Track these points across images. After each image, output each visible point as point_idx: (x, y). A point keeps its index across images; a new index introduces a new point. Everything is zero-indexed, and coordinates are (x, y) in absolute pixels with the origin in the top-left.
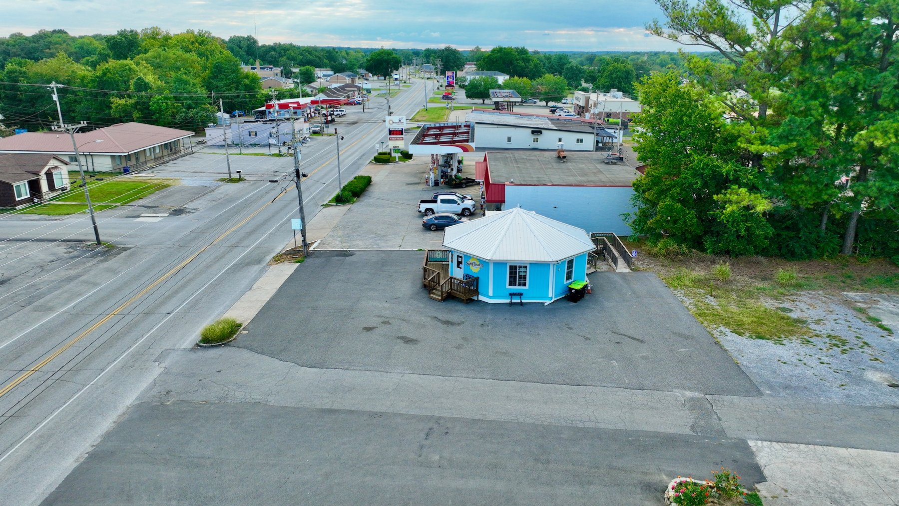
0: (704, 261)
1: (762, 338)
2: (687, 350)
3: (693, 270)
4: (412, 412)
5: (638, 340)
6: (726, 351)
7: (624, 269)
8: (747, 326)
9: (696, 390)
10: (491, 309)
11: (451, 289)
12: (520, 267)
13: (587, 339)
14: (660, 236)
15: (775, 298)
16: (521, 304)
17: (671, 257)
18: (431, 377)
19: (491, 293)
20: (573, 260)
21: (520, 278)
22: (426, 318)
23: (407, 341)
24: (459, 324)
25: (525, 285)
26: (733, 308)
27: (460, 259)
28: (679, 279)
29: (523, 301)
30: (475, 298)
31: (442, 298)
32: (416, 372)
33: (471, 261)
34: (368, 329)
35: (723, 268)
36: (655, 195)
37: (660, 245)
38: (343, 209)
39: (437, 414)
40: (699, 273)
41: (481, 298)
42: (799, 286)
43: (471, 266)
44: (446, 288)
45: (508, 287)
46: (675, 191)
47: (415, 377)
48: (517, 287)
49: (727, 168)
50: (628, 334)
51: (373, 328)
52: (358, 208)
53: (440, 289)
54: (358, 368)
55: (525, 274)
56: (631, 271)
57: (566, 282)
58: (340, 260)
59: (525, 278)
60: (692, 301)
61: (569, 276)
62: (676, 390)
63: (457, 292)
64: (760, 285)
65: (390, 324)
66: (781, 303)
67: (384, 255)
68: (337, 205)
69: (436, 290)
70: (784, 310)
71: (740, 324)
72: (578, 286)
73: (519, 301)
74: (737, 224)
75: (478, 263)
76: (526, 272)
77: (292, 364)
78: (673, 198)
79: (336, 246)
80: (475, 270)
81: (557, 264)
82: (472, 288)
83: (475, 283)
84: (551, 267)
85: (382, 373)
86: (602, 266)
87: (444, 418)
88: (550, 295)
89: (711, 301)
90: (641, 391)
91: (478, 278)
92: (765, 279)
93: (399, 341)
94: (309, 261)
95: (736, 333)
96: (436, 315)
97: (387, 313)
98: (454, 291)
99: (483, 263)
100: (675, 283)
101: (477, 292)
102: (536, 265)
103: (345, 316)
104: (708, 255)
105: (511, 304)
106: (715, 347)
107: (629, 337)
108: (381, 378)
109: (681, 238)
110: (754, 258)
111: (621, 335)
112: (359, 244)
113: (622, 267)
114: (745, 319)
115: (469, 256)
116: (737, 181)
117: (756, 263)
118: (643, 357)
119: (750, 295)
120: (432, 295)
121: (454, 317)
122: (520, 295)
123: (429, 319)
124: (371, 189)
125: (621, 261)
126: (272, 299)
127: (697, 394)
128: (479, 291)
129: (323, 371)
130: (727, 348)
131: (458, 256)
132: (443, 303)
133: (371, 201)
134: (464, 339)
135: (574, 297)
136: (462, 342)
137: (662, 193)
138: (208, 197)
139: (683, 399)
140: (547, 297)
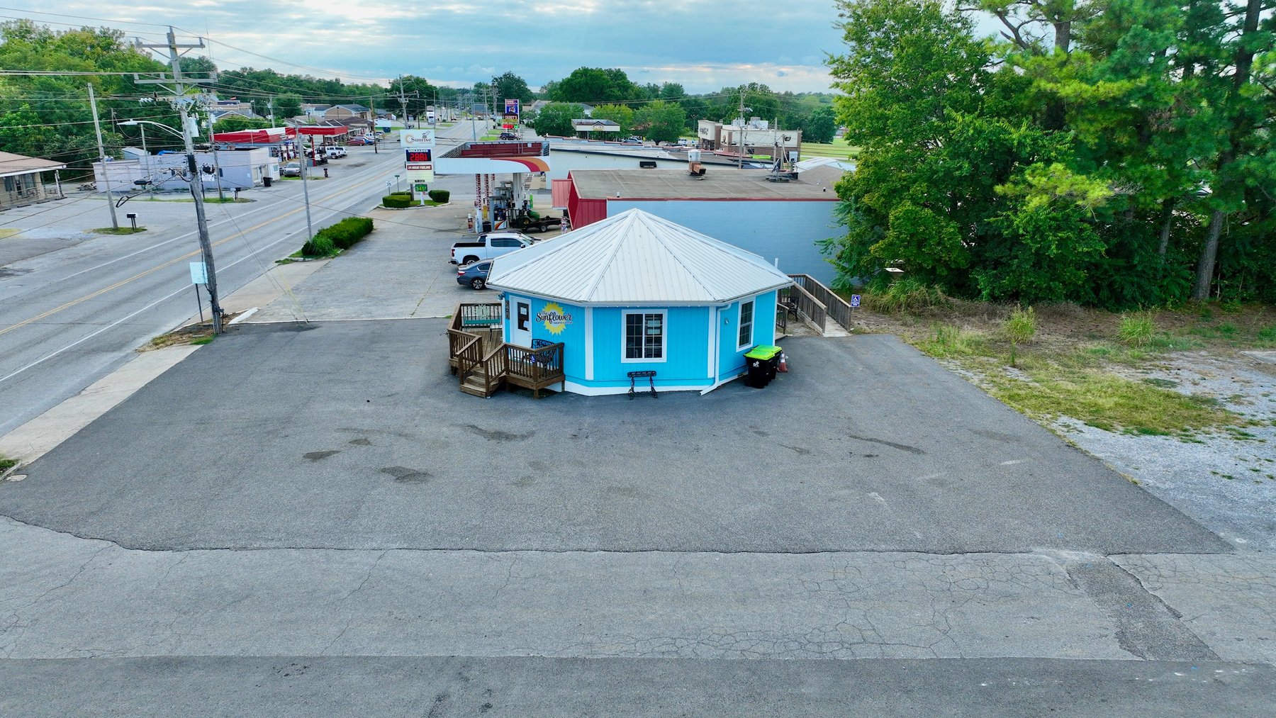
0: (975, 315)
1: (1153, 432)
2: (1018, 462)
4: (394, 651)
5: (908, 448)
6: (1098, 459)
7: (837, 332)
8: (1111, 414)
9: (1081, 546)
10: (592, 407)
11: (507, 370)
12: (649, 317)
13: (801, 452)
15: (1131, 365)
16: (654, 394)
17: (918, 311)
18: (454, 554)
19: (589, 375)
20: (752, 303)
21: (649, 340)
22: (451, 428)
23: (403, 475)
24: (523, 437)
25: (659, 354)
27: (523, 311)
28: (943, 343)
29: (658, 389)
30: (558, 388)
31: (488, 389)
32: (416, 545)
33: (548, 310)
34: (316, 457)
35: (1022, 318)
36: (883, 199)
37: (892, 292)
38: (314, 265)
39: (461, 652)
41: (571, 387)
42: (1161, 345)
43: (547, 322)
44: (496, 369)
45: (624, 359)
46: (918, 189)
47: (413, 559)
48: (643, 360)
49: (1018, 133)
50: (884, 439)
51: (329, 454)
52: (341, 265)
53: (483, 372)
54: (272, 544)
55: (657, 332)
56: (850, 335)
57: (739, 349)
58: (287, 337)
59: (659, 340)
60: (983, 376)
61: (745, 339)
62: (1038, 549)
63: (519, 377)
64: (1092, 347)
65: (369, 443)
66: (1147, 373)
67: (378, 326)
68: (304, 261)
69: (476, 374)
70: (1160, 383)
72: (762, 355)
73: (648, 389)
74: (1041, 236)
75: (560, 312)
76: (660, 328)
77: (104, 544)
78: (915, 201)
79: (287, 315)
80: (555, 330)
81: (723, 311)
82: (550, 367)
83: (556, 356)
84: (712, 315)
85: (331, 552)
87: (481, 662)
88: (710, 375)
90: (961, 557)
91: (561, 346)
93: (383, 477)
94: (224, 341)
95: (1097, 427)
96: (474, 423)
97: (367, 423)
98: (512, 375)
99: (572, 310)
101: (560, 375)
102: (679, 309)
103: (269, 433)
105: (632, 395)
106: (1072, 455)
107: (889, 444)
108: (324, 566)
111: (871, 440)
112: (334, 312)
113: (832, 330)
114: (1100, 401)
115: (541, 300)
116: (1042, 151)
118: (933, 482)
119: (1084, 362)
120: (466, 385)
121: (513, 424)
122: (650, 375)
123: (457, 431)
124: (371, 238)
125: (829, 321)
126: (116, 410)
127: (1089, 556)
128: (565, 372)
129: (179, 556)
130: (1098, 455)
131: (520, 305)
132: (490, 402)
133: (368, 253)
134: (535, 465)
136: (530, 471)
137: (894, 194)
138: (61, 254)
139: (1062, 569)
140: (704, 380)
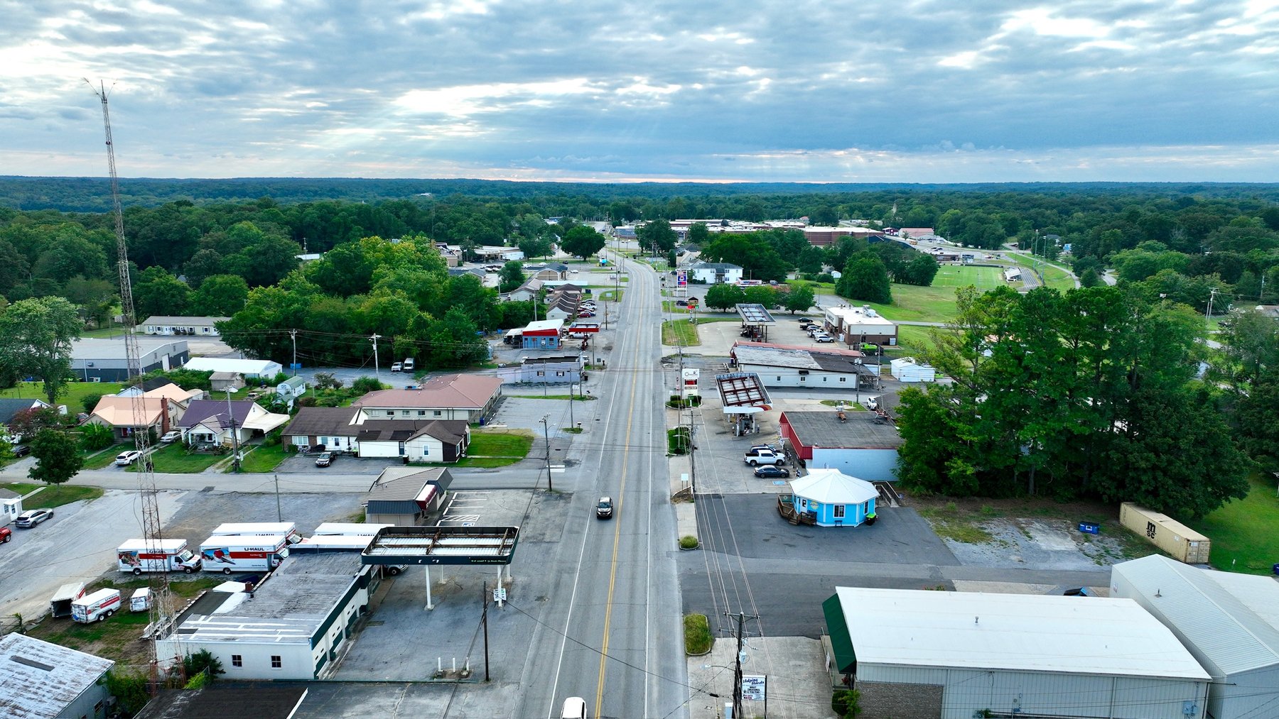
0: (942, 500)
1: (968, 542)
2: (930, 548)
3: (936, 505)
4: (810, 574)
5: (906, 544)
6: (948, 548)
8: (961, 537)
9: (933, 563)
10: (824, 529)
11: (800, 519)
12: (840, 506)
13: (880, 544)
14: (915, 484)
15: (979, 522)
16: (841, 527)
17: (923, 497)
18: (811, 560)
19: (824, 521)
20: (868, 502)
21: (840, 512)
22: (793, 534)
23: (790, 545)
24: (811, 537)
25: (843, 516)
26: (955, 528)
27: (804, 502)
28: (927, 511)
29: (842, 525)
30: (814, 524)
31: (796, 524)
32: (802, 559)
33: (812, 503)
34: (766, 540)
35: (951, 504)
36: (912, 459)
37: (916, 490)
38: (684, 458)
40: (938, 507)
41: (818, 523)
42: (994, 515)
43: (812, 506)
44: (797, 518)
45: (834, 517)
46: (923, 457)
47: (804, 561)
48: (839, 517)
49: (951, 448)
50: (901, 541)
51: (769, 539)
53: (795, 519)
54: (774, 557)
55: (843, 510)
56: (898, 506)
57: (864, 515)
59: (843, 512)
60: (934, 524)
61: (866, 512)
62: (925, 564)
63: (804, 521)
64: (972, 514)
65: (775, 537)
66: (981, 524)
67: (744, 497)
68: (677, 455)
69: (790, 519)
70: (982, 528)
71: (958, 536)
72: (871, 516)
73: (840, 525)
74: (958, 480)
75: (815, 504)
77: (740, 557)
78: (923, 462)
79: (706, 490)
80: (814, 508)
81: (860, 505)
82: (813, 518)
83: (814, 515)
84: (858, 508)
85: (787, 559)
86: (882, 504)
87: (826, 575)
89: (944, 524)
90: (909, 566)
91: (816, 512)
92: (976, 511)
93: (785, 545)
94: (698, 501)
95: (955, 540)
96: (797, 533)
97: (771, 532)
98: (802, 520)
99: (820, 504)
100: (924, 513)
101: (816, 521)
102: (848, 505)
104: (944, 496)
105: (836, 527)
106: (943, 547)
107: (901, 543)
109: (929, 486)
110: (972, 498)
111: (897, 542)
112: (721, 489)
113: (894, 504)
114: (961, 533)
115: (810, 501)
116: (957, 454)
117: (974, 501)
118: (909, 551)
119: (966, 520)
120: (788, 523)
121: (808, 534)
122: (841, 521)
123: (795, 535)
125: (893, 502)
126: (699, 525)
127: (933, 566)
128: (817, 519)
131: (802, 499)
132: (798, 527)
134: (818, 544)
135: (869, 522)
137: (916, 458)
138: (574, 448)
140: (855, 523)
